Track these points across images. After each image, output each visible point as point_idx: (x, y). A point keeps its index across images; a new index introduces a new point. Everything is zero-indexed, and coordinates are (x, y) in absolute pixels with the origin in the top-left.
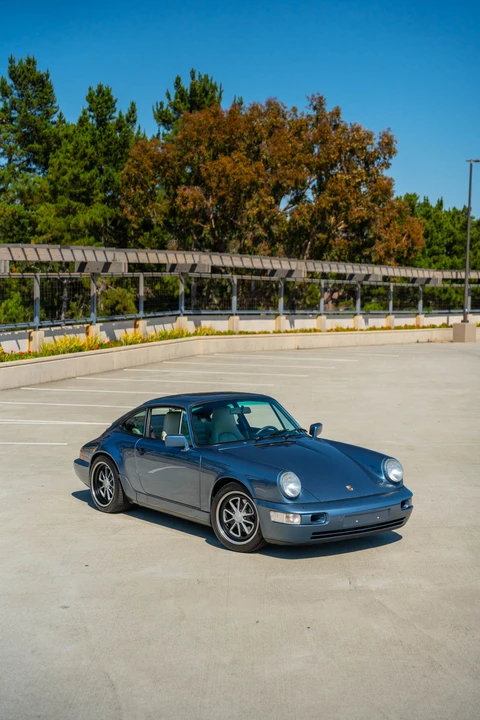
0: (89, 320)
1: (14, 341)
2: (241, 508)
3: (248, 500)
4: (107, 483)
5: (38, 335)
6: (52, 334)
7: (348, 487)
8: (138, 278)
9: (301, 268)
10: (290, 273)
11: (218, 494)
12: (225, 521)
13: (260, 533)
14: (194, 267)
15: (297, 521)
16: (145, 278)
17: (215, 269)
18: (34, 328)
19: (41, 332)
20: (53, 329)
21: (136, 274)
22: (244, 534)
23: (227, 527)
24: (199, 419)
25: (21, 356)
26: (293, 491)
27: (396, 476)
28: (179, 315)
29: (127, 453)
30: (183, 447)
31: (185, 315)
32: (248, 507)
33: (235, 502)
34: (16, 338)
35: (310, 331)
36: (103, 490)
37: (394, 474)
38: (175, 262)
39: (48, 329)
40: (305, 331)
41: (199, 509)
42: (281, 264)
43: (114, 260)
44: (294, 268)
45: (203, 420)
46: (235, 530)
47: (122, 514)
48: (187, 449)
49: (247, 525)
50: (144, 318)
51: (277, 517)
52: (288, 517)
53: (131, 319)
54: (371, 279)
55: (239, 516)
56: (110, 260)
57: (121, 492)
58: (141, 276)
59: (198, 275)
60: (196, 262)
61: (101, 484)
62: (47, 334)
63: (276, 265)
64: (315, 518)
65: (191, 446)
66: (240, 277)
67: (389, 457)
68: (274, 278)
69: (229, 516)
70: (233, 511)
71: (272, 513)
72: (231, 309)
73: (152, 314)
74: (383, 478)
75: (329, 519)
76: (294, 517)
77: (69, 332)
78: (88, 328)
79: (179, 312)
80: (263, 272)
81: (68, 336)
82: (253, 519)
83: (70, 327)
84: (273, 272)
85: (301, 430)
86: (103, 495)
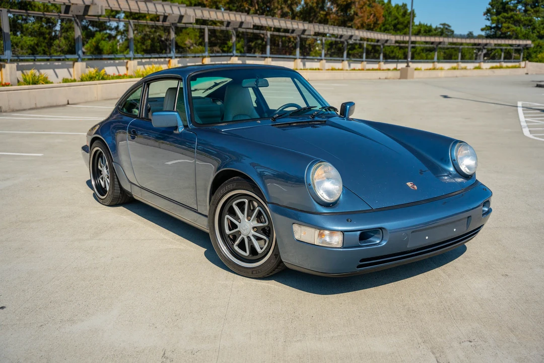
0: (169, 55)
1: (115, 68)
2: (249, 215)
3: (260, 205)
4: (105, 172)
5: (133, 64)
6: (143, 64)
7: (409, 184)
8: (204, 29)
9: (311, 28)
10: (304, 31)
11: (218, 193)
12: (227, 232)
13: (276, 254)
14: (242, 23)
15: (336, 240)
16: (209, 30)
17: (256, 27)
18: (130, 59)
19: (136, 62)
20: (144, 61)
21: (203, 27)
22: (253, 251)
23: (229, 240)
24: (214, 101)
25: (119, 77)
26: (329, 193)
27: (468, 167)
28: (232, 56)
29: (119, 136)
30: (176, 128)
31: (236, 56)
32: (260, 214)
33: (241, 206)
34: (116, 65)
35: (316, 69)
36: (102, 179)
37: (466, 164)
38: (229, 19)
39: (140, 60)
40: (313, 69)
41: (196, 211)
42: (298, 25)
43: (186, 13)
44: (306, 28)
45: (219, 103)
46: (242, 246)
47: (121, 208)
48: (181, 129)
49: (258, 239)
50: (208, 57)
51: (304, 233)
52: (321, 235)
53: (198, 57)
54: (353, 38)
55: (247, 226)
56: (183, 14)
57: (116, 183)
58: (206, 28)
59: (244, 30)
60: (243, 20)
61: (100, 172)
62: (139, 64)
63: (295, 26)
64: (364, 236)
65: (186, 127)
66: (272, 33)
67: (456, 142)
68: (294, 35)
69: (233, 226)
70: (238, 219)
71: (296, 227)
72: (266, 53)
73: (213, 55)
74: (451, 169)
75: (387, 237)
76: (331, 236)
77: (156, 63)
78: (169, 61)
79: (232, 54)
80: (286, 31)
81: (154, 66)
82: (267, 231)
83: (156, 60)
84: (293, 31)
85: (330, 108)
86: (102, 183)
